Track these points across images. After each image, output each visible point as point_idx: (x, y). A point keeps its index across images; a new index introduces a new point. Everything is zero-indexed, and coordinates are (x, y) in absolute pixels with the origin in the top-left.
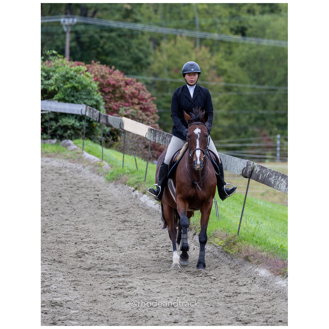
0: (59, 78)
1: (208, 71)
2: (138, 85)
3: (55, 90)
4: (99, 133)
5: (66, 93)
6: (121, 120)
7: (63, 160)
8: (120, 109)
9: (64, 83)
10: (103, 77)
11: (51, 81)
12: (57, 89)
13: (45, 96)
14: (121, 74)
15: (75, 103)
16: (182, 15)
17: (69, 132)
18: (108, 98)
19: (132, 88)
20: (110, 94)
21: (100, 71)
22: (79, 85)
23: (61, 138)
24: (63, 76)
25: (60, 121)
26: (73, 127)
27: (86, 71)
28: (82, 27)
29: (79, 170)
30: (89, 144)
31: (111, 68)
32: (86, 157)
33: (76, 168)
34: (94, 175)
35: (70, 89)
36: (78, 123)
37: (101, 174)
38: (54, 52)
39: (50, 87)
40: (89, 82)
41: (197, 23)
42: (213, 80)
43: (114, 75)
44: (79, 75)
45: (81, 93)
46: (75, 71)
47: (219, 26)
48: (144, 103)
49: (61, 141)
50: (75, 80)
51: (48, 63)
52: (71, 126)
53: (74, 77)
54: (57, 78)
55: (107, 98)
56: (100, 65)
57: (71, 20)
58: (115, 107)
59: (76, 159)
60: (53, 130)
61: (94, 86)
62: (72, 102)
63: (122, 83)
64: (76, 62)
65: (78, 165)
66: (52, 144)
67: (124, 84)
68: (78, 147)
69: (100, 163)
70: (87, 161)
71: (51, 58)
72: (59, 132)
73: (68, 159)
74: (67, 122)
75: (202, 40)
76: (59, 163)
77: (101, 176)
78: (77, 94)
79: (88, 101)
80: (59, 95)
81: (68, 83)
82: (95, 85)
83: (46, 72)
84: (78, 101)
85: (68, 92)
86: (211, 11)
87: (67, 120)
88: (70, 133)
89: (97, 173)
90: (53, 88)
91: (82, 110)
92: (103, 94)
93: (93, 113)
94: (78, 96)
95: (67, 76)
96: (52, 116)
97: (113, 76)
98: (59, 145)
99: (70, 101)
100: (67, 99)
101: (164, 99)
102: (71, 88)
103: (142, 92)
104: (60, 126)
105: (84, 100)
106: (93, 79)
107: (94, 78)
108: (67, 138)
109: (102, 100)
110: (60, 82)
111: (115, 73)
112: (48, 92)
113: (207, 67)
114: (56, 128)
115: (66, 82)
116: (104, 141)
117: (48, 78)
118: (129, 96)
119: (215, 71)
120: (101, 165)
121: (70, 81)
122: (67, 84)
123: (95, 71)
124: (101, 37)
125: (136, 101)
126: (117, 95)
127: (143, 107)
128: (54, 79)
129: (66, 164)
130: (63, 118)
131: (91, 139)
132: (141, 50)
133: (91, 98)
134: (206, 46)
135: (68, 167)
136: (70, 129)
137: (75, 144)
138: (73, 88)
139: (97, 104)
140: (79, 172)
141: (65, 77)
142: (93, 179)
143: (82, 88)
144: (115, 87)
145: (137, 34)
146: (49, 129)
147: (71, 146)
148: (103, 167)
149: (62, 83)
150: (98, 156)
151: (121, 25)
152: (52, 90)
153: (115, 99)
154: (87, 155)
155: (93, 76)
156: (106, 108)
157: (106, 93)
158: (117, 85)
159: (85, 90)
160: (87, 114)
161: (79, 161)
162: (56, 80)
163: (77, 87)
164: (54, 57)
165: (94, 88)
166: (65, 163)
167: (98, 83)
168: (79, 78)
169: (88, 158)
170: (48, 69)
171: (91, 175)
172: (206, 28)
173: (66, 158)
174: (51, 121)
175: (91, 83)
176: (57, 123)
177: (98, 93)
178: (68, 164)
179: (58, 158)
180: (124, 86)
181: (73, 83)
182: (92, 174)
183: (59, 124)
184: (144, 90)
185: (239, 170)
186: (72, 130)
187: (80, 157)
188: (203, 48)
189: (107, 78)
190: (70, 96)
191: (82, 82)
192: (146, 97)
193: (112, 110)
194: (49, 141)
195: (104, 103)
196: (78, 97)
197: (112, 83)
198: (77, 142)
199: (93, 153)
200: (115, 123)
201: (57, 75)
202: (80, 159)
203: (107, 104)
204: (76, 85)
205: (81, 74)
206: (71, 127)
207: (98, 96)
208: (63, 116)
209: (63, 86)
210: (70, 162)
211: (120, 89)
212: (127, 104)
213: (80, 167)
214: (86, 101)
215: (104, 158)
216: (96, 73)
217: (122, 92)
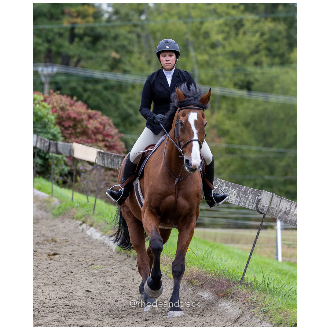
2: (103, 120)
4: (56, 172)
6: (71, 146)
10: (62, 109)
14: (83, 106)
18: (68, 134)
19: (95, 122)
20: (71, 129)
21: (59, 102)
27: (42, 101)
28: (63, 78)
30: (41, 181)
31: (72, 98)
34: (41, 212)
37: (48, 210)
40: (45, 113)
42: (212, 141)
43: (76, 107)
47: (221, 79)
48: (110, 139)
55: (66, 133)
56: (60, 95)
57: (50, 69)
61: (50, 118)
63: (85, 117)
69: (49, 199)
70: (35, 198)
77: (48, 212)
79: (44, 134)
82: (52, 118)
89: (44, 209)
92: (63, 128)
97: (74, 108)
103: (107, 127)
105: (38, 133)
106: (50, 112)
107: (52, 109)
109: (60, 134)
111: (77, 105)
116: (62, 182)
118: (93, 131)
119: (215, 131)
120: (50, 201)
123: (53, 102)
124: (85, 90)
125: (100, 137)
126: (78, 130)
127: (108, 144)
133: (47, 131)
144: (76, 121)
148: (52, 203)
150: (48, 193)
153: (76, 135)
154: (36, 192)
155: (50, 106)
157: (66, 128)
158: (79, 118)
159: (40, 122)
160: (38, 146)
165: (50, 120)
167: (56, 114)
169: (37, 195)
171: (38, 212)
172: (206, 81)
175: (48, 114)
177: (55, 125)
180: (87, 119)
184: (110, 125)
189: (68, 110)
191: (37, 113)
192: (112, 133)
195: (62, 138)
197: (72, 117)
199: (44, 190)
200: (65, 150)
205: (36, 104)
207: (56, 130)
211: (82, 123)
212: (89, 141)
215: (54, 195)
216: (55, 104)
217: (84, 126)
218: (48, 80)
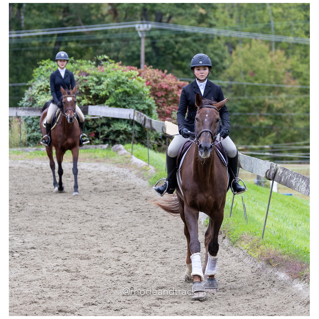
0: (110, 83)
1: (284, 74)
3: (106, 95)
4: (151, 138)
5: (117, 98)
6: (164, 124)
7: (112, 165)
8: (173, 112)
9: (116, 88)
10: (155, 81)
11: (102, 86)
12: (108, 94)
13: (97, 101)
14: (173, 78)
15: (126, 108)
16: (257, 19)
17: (121, 136)
18: (161, 102)
20: (163, 98)
21: (152, 75)
22: (130, 90)
23: (114, 142)
24: (115, 81)
25: (112, 126)
26: (125, 132)
27: (138, 76)
28: (158, 33)
29: (125, 174)
30: (139, 148)
31: (163, 72)
32: (134, 162)
33: (122, 173)
34: (140, 180)
35: (122, 94)
36: (130, 127)
37: (145, 179)
38: (106, 57)
39: (101, 92)
40: (141, 86)
41: (273, 26)
42: (288, 83)
43: (167, 79)
44: (131, 79)
45: (132, 98)
46: (127, 76)
47: (294, 29)
49: (113, 146)
50: (127, 85)
51: (100, 68)
52: (123, 130)
53: (125, 82)
54: (108, 83)
55: (159, 102)
56: (152, 69)
57: (146, 26)
58: (168, 111)
59: (124, 163)
60: (105, 135)
61: (145, 91)
62: (124, 107)
63: (175, 87)
64: (128, 67)
65: (125, 169)
66: (104, 149)
67: (176, 88)
68: (128, 151)
69: (146, 167)
70: (134, 166)
71: (103, 63)
72: (112, 137)
73: (116, 163)
74: (119, 127)
75: (277, 43)
76: (106, 168)
77: (145, 180)
78: (128, 99)
79: (140, 105)
80: (111, 100)
81: (119, 87)
82: (147, 90)
83: (98, 78)
84: (130, 105)
85: (120, 97)
86: (286, 14)
87: (119, 125)
88: (123, 138)
89: (142, 177)
90: (104, 93)
91: (130, 114)
92: (156, 98)
93: (140, 117)
94: (129, 100)
95: (118, 81)
96: (104, 121)
97: (165, 80)
98: (110, 150)
99: (122, 106)
100: (119, 103)
101: (240, 103)
102: (123, 92)
104: (112, 131)
105: (135, 105)
106: (145, 84)
107: (147, 82)
108: (119, 142)
109: (155, 104)
110: (112, 87)
111: (168, 77)
112: (99, 97)
113: (283, 70)
114: (108, 133)
115: (117, 87)
116: (157, 146)
117: (99, 83)
119: (290, 74)
120: (147, 169)
121: (122, 85)
122: (119, 89)
123: (147, 75)
124: (177, 43)
126: (170, 99)
128: (106, 84)
129: (114, 168)
130: (115, 122)
131: (142, 144)
132: (216, 55)
133: (142, 102)
134: (282, 49)
135: (116, 172)
136: (122, 134)
137: (126, 149)
138: (124, 93)
139: (149, 108)
140: (125, 176)
141: (117, 82)
142: (138, 183)
143: (134, 93)
144: (168, 92)
145: (212, 38)
146: (100, 134)
147: (121, 151)
148: (149, 171)
149: (114, 88)
150: (145, 161)
151: (196, 30)
152: (103, 96)
153: (168, 103)
154: (135, 160)
155: (145, 80)
156: (158, 112)
157: (159, 98)
158: (170, 88)
159: (136, 95)
160: (135, 119)
161: (127, 166)
162: (108, 85)
163: (128, 92)
164: (106, 62)
165: (145, 93)
166: (112, 168)
167: (150, 87)
168: (131, 83)
169: (135, 163)
170: (100, 74)
171: (137, 180)
172: (281, 31)
173: (114, 162)
174: (103, 126)
175: (143, 87)
176: (109, 128)
177: (150, 97)
178: (116, 169)
179: (107, 163)
180: (177, 89)
181: (124, 88)
182: (138, 178)
183: (111, 129)
185: (263, 172)
186: (124, 134)
187: (128, 161)
188: (279, 51)
189: (160, 82)
190: (122, 101)
191: (133, 87)
193: (165, 115)
194: (100, 146)
195: (156, 107)
196: (130, 102)
197: (164, 87)
198: (128, 147)
199: (142, 157)
200: (158, 127)
201: (108, 80)
202: (127, 164)
203: (160, 108)
204: (128, 90)
205: (133, 79)
206: (123, 132)
207: (150, 101)
208: (115, 121)
209: (114, 91)
210: (118, 166)
211: (173, 93)
213: (127, 172)
214: (138, 105)
215: (150, 162)
216: (149, 77)
217: (175, 95)
218: (145, 35)
